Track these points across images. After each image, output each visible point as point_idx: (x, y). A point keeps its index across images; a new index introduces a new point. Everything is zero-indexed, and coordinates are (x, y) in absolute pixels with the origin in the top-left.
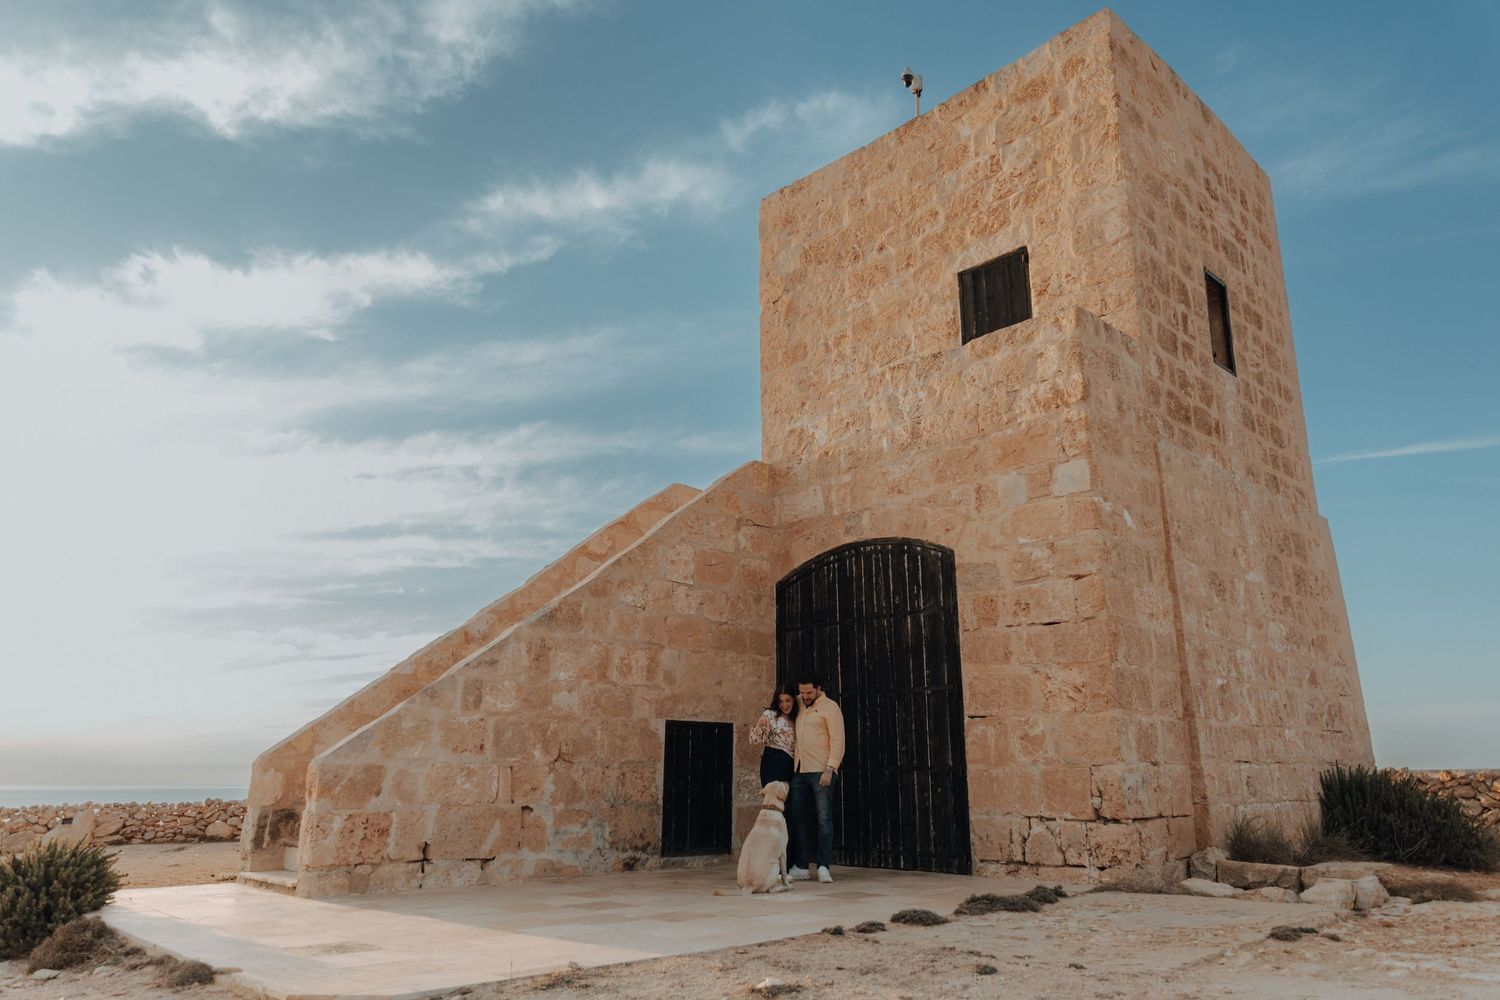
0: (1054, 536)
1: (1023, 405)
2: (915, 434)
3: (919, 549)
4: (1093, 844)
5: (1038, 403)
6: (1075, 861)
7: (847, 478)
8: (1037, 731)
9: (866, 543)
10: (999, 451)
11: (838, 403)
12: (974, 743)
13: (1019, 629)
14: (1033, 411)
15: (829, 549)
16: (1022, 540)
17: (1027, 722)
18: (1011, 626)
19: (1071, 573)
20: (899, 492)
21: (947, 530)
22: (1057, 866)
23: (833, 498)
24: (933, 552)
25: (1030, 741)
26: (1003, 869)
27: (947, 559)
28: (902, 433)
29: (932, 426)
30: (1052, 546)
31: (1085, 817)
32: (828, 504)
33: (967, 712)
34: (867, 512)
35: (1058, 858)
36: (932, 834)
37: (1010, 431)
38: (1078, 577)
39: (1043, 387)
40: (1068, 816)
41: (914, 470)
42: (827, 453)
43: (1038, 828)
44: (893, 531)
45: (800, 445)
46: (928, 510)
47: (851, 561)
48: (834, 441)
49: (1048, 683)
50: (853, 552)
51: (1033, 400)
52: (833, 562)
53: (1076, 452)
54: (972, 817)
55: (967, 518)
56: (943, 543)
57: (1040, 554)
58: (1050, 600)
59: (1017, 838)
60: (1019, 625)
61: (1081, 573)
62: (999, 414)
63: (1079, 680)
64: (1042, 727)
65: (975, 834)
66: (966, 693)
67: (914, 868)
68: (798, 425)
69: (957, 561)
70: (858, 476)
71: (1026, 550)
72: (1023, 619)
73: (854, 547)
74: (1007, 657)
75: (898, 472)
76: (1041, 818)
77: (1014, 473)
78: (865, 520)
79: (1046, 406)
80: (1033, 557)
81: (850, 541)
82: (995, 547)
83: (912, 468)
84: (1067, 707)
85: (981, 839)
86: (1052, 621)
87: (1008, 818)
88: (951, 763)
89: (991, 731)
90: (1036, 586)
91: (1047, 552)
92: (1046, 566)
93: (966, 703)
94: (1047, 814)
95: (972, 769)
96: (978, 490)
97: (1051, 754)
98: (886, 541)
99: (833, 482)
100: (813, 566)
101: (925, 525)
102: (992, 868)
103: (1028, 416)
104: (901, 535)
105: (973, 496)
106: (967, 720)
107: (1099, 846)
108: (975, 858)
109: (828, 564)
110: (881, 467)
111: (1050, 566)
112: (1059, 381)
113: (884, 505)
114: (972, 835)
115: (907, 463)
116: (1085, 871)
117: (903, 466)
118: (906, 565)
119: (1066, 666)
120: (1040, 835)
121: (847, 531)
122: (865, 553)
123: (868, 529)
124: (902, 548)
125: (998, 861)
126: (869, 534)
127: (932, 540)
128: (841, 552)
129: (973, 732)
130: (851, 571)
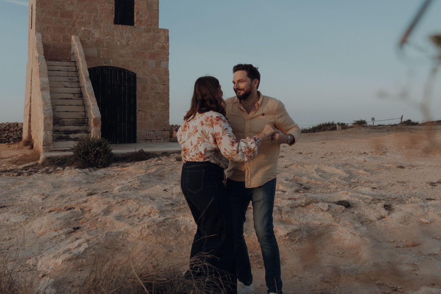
0: (161, 76)
1: (156, 46)
2: (127, 44)
3: (127, 72)
4: (163, 135)
5: (159, 47)
6: (159, 138)
7: (106, 49)
8: (154, 114)
9: (111, 67)
10: (150, 55)
11: (104, 28)
12: (139, 116)
13: (151, 93)
14: (158, 48)
15: (98, 66)
16: (153, 75)
17: (151, 112)
18: (149, 92)
19: (163, 84)
20: (122, 57)
21: (135, 69)
22: (155, 140)
23: (101, 53)
24: (130, 73)
25: (152, 116)
26: (144, 141)
27: (134, 75)
28: (124, 42)
29: (133, 43)
30: (159, 78)
31: (162, 130)
32: (98, 54)
33: (137, 110)
34: (111, 60)
35: (156, 138)
36: (126, 135)
37: (152, 51)
38: (164, 85)
39: (161, 44)
40: (158, 130)
41: (127, 53)
42: (99, 41)
43: (152, 133)
44: (120, 66)
45: (89, 35)
46: (130, 63)
47: (105, 71)
48: (102, 38)
49: (157, 105)
50: (106, 68)
51: (158, 46)
53: (166, 60)
54: (137, 131)
55: (140, 68)
56: (134, 72)
57: (157, 78)
58: (158, 88)
59: (147, 135)
60: (151, 92)
61: (165, 84)
62: (150, 46)
63: (163, 105)
64: (155, 113)
65: (138, 134)
66: (138, 106)
67: (121, 143)
68: (88, 29)
69: (137, 76)
70: (109, 49)
71: (154, 77)
72: (152, 91)
73: (107, 67)
74: (148, 99)
75: (122, 52)
76: (154, 131)
77: (153, 61)
78: (111, 61)
79: (161, 48)
80: (155, 79)
81: (106, 65)
82: (147, 75)
83: (126, 52)
84: (160, 110)
85: (139, 136)
86: (158, 92)
87: (146, 131)
88: (132, 120)
89: (143, 114)
90: (155, 85)
91: (159, 79)
92: (158, 81)
93: (137, 108)
94: (154, 130)
95: (138, 122)
96: (144, 62)
97: (156, 119)
98: (117, 68)
99: (101, 49)
100: (92, 69)
101: (129, 67)
102: (142, 141)
103: (157, 49)
104: (122, 67)
105: (143, 63)
106: (137, 111)
107: (164, 135)
108: (138, 140)
110: (117, 49)
111: (159, 81)
112: (164, 44)
113: (117, 59)
114: (137, 135)
115: (125, 50)
116: (161, 140)
117: (124, 51)
118: (123, 75)
119: (161, 102)
120: (153, 134)
121: (105, 63)
122: (110, 69)
123: (111, 63)
124: (121, 70)
125: (143, 140)
126: (112, 65)
127: (131, 70)
128: (102, 68)
129: (139, 115)
130: (105, 73)
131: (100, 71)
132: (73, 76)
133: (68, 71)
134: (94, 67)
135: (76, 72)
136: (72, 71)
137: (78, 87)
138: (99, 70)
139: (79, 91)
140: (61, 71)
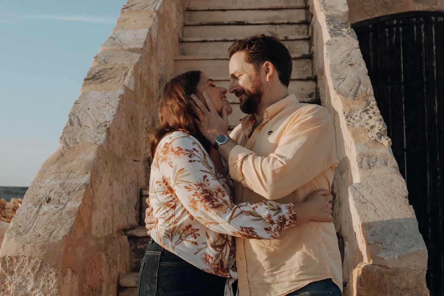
9: (438, 13)
15: (392, 13)
47: (419, 29)
52: (397, 26)
73: (426, 15)
81: (421, 9)
100: (371, 26)
109: (391, 27)
122: (436, 22)
130: (419, 37)
131: (401, 29)
132: (291, 37)
133: (272, 24)
134: (377, 15)
135: (305, 27)
136: (288, 23)
137: (305, 76)
138: (395, 29)
139: (310, 96)
140: (249, 24)
